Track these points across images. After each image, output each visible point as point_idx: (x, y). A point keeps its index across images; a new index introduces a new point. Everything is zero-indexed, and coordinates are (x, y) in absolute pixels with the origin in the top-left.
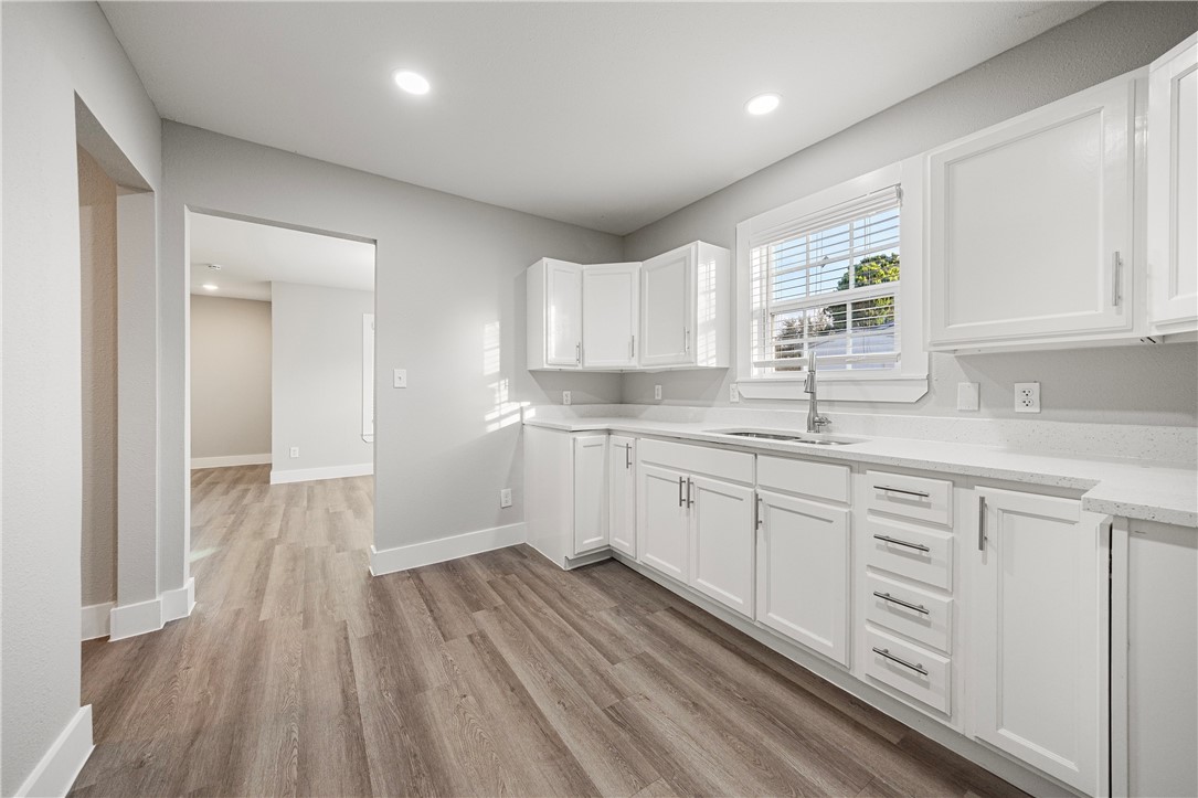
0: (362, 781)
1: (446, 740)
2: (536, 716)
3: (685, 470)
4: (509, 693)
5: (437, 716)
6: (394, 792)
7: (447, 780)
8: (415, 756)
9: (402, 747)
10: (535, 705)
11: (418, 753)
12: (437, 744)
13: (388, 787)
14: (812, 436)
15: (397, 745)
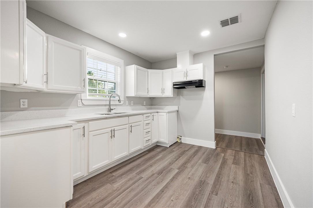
0: (208, 204)
1: (186, 196)
2: (168, 184)
3: (111, 127)
4: (165, 192)
5: (182, 202)
6: (203, 196)
7: (193, 190)
8: (194, 199)
9: (195, 203)
10: (166, 185)
11: (193, 198)
12: (189, 196)
13: (203, 198)
14: (110, 113)
15: (196, 204)
